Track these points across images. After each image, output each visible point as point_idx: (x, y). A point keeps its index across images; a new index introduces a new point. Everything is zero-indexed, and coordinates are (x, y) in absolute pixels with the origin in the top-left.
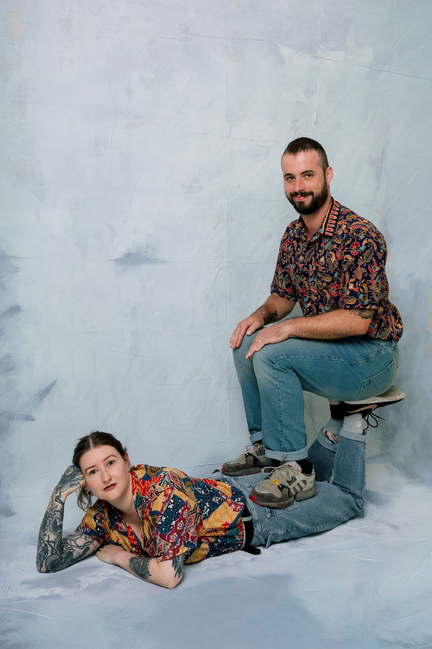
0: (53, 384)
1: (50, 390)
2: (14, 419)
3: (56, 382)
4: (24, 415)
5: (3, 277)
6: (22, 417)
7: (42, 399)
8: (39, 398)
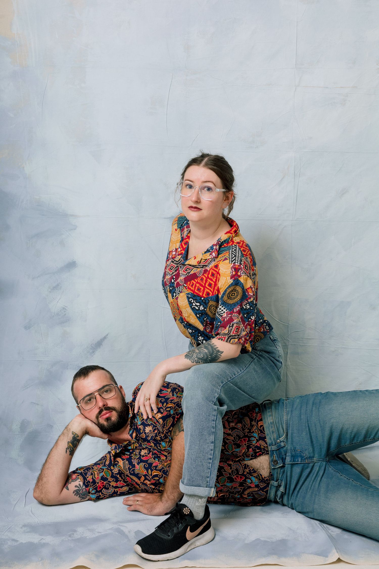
0: (105, 338)
1: (102, 344)
2: (68, 369)
3: (107, 337)
4: (76, 366)
5: (63, 234)
6: (75, 367)
7: (93, 352)
8: (91, 351)
